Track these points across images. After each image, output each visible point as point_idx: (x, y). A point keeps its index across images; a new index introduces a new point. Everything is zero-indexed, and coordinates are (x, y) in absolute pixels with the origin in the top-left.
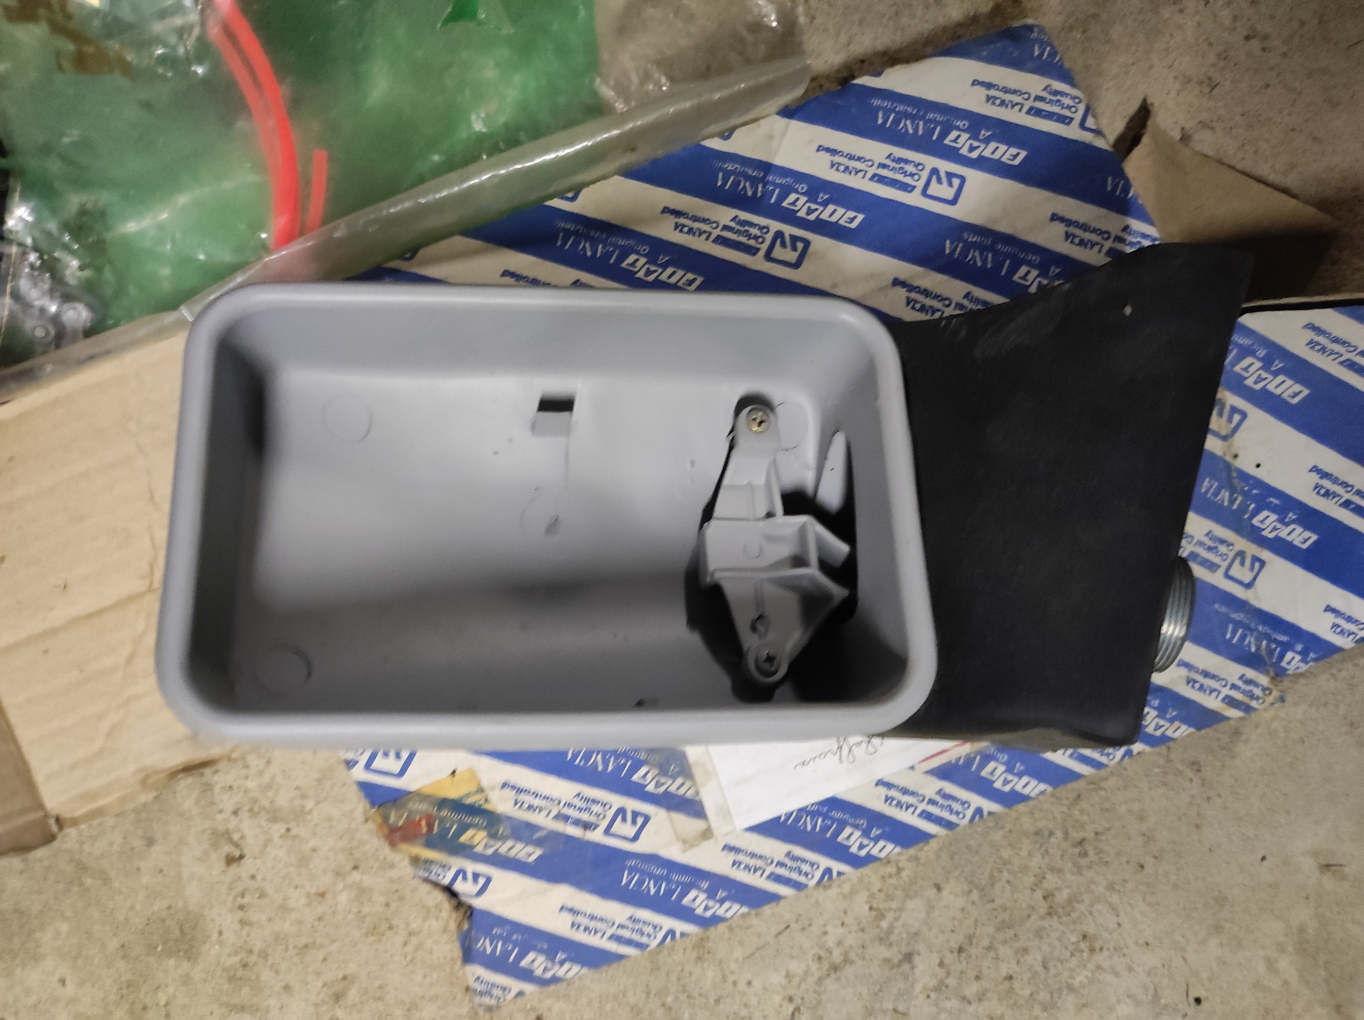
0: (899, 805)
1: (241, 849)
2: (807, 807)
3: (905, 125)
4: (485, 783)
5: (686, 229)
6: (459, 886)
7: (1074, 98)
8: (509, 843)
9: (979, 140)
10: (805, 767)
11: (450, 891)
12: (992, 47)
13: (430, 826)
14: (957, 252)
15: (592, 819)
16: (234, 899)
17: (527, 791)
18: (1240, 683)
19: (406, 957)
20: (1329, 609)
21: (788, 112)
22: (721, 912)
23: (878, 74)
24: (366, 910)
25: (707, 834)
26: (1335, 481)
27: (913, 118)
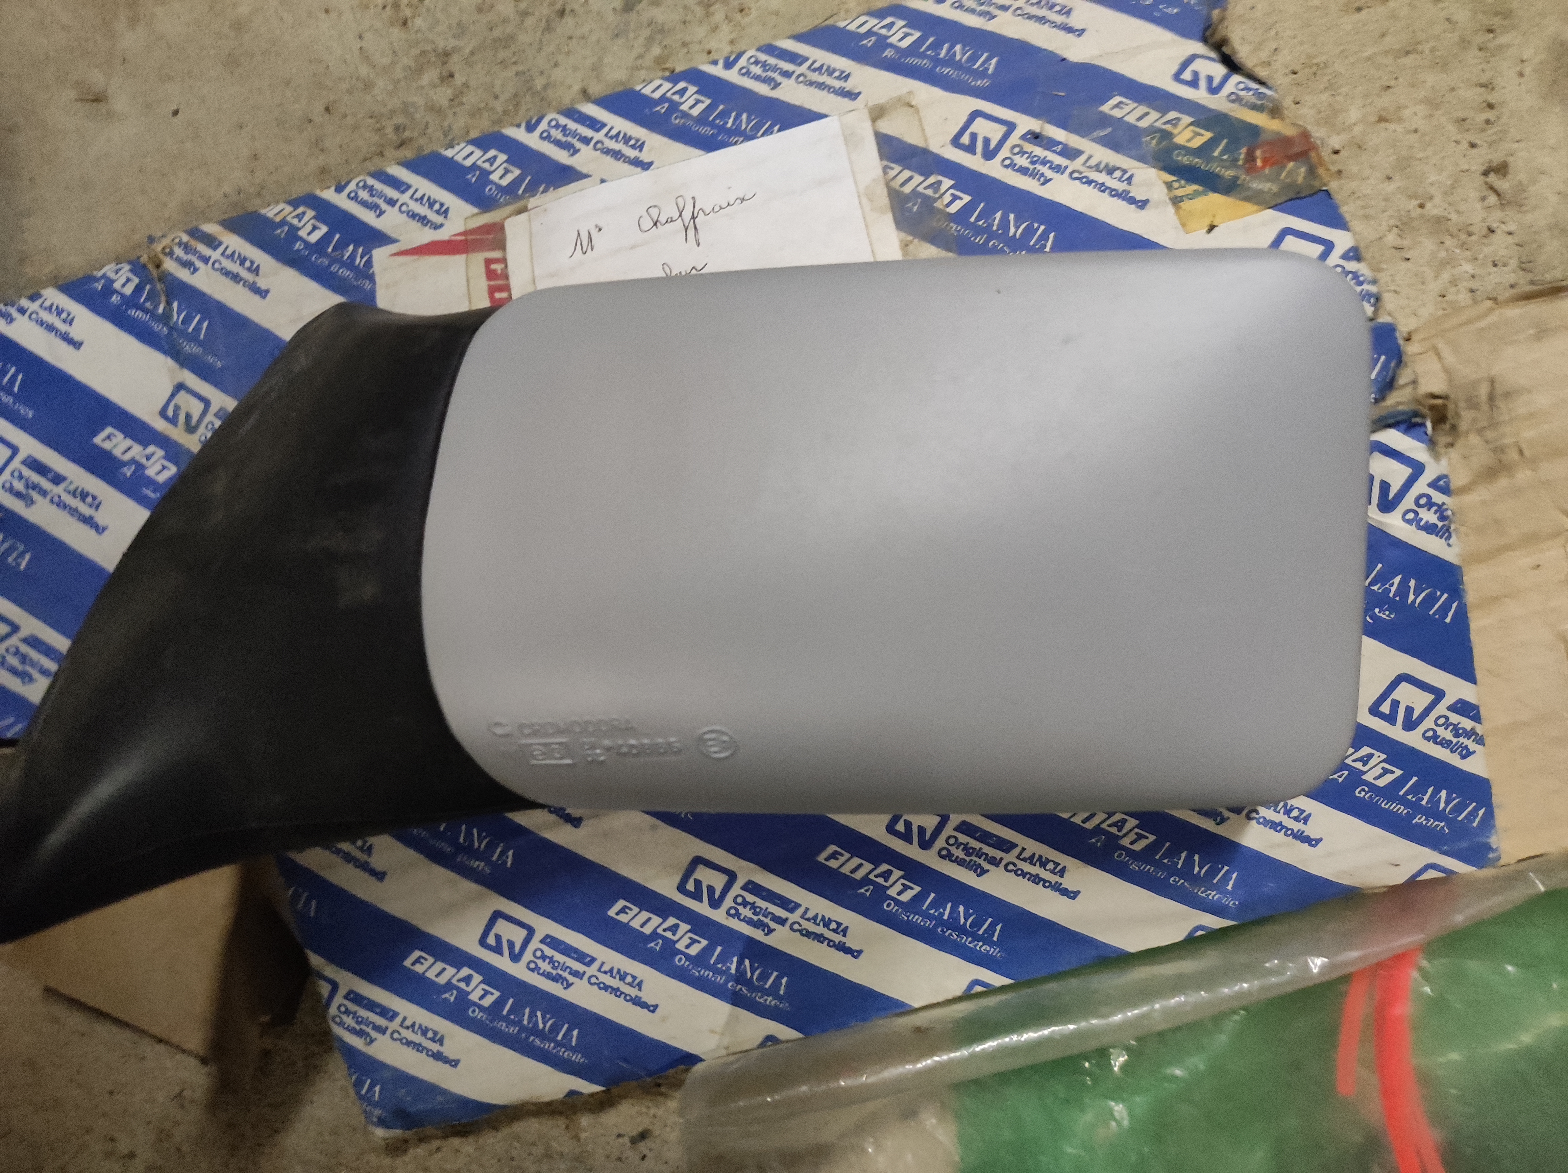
0: (627, 139)
1: (1486, 183)
2: (742, 142)
3: (544, 1023)
4: (1171, 209)
5: (833, 926)
6: (1218, 70)
7: (341, 1024)
8: (1144, 124)
9: (458, 988)
10: (742, 197)
11: (1232, 65)
12: (430, 1107)
13: (1251, 158)
14: (499, 850)
15: (1029, 147)
16: (1499, 118)
17: (1115, 194)
18: (198, 263)
19: (1277, 34)
20: (77, 345)
21: (691, 1060)
22: (872, 22)
23: (572, 1093)
24: (1325, 97)
25: (877, 113)
26: (74, 512)
27: (535, 1031)
